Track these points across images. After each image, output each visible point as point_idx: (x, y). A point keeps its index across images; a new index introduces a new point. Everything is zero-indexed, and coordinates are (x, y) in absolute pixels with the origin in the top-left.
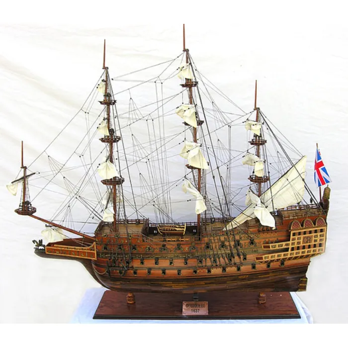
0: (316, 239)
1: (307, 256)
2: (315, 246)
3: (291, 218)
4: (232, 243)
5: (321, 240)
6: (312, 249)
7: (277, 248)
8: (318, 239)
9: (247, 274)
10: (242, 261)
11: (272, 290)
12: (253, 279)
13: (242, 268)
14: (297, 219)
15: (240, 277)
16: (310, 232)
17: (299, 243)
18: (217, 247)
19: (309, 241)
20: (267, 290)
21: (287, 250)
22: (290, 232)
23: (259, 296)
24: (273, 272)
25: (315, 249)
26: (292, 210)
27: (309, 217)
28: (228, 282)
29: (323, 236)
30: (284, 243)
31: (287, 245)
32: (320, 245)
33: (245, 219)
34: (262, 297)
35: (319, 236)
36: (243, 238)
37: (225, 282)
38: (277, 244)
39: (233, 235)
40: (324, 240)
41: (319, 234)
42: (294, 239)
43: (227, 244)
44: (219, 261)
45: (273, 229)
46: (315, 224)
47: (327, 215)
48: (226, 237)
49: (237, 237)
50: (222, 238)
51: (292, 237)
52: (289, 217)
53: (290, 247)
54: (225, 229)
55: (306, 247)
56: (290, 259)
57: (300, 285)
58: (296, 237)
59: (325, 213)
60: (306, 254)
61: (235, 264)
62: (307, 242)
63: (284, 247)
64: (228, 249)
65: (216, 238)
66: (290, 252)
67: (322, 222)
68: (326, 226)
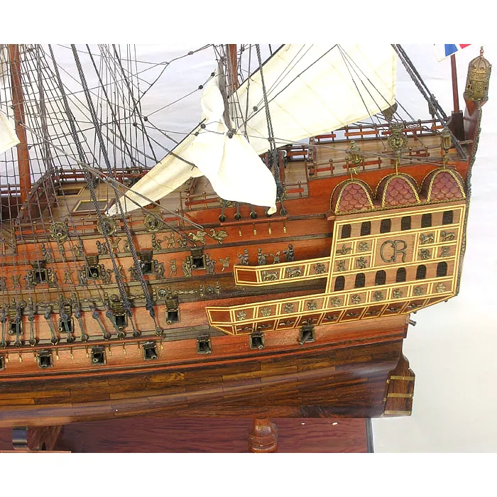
0: (426, 246)
1: (395, 308)
2: (421, 273)
3: (339, 171)
4: (127, 263)
5: (445, 251)
6: (411, 283)
7: (282, 280)
8: (435, 248)
9: (182, 371)
10: (165, 325)
11: (292, 411)
12: (203, 385)
13: (162, 348)
14: (360, 175)
15: (156, 380)
16: (406, 224)
17: (362, 263)
18: (75, 275)
19: (399, 257)
20: (275, 411)
21: (319, 286)
22: (332, 223)
23: (253, 432)
24: (275, 360)
25: (420, 282)
26: (362, 140)
27: (402, 169)
28: (112, 396)
29: (452, 238)
30: (308, 264)
31: (320, 268)
32: (442, 269)
33: (180, 174)
34: (261, 435)
35: (437, 237)
36: (163, 245)
37: (104, 397)
38: (283, 266)
39: (133, 233)
40: (458, 252)
41: (437, 229)
42: (344, 250)
43: (107, 264)
44: (83, 326)
45: (270, 212)
46: (423, 194)
47: (472, 160)
48: (103, 241)
49: (145, 242)
50: (91, 245)
51: (337, 240)
52: (332, 168)
53: (331, 276)
54: (112, 212)
55: (388, 276)
56: (330, 317)
57: (391, 395)
58: (354, 240)
59: (464, 151)
60: (388, 300)
61: (137, 335)
62: (393, 259)
63: (308, 276)
64: (110, 281)
65: (67, 244)
66: (329, 292)
67: (450, 185)
68: (467, 201)
